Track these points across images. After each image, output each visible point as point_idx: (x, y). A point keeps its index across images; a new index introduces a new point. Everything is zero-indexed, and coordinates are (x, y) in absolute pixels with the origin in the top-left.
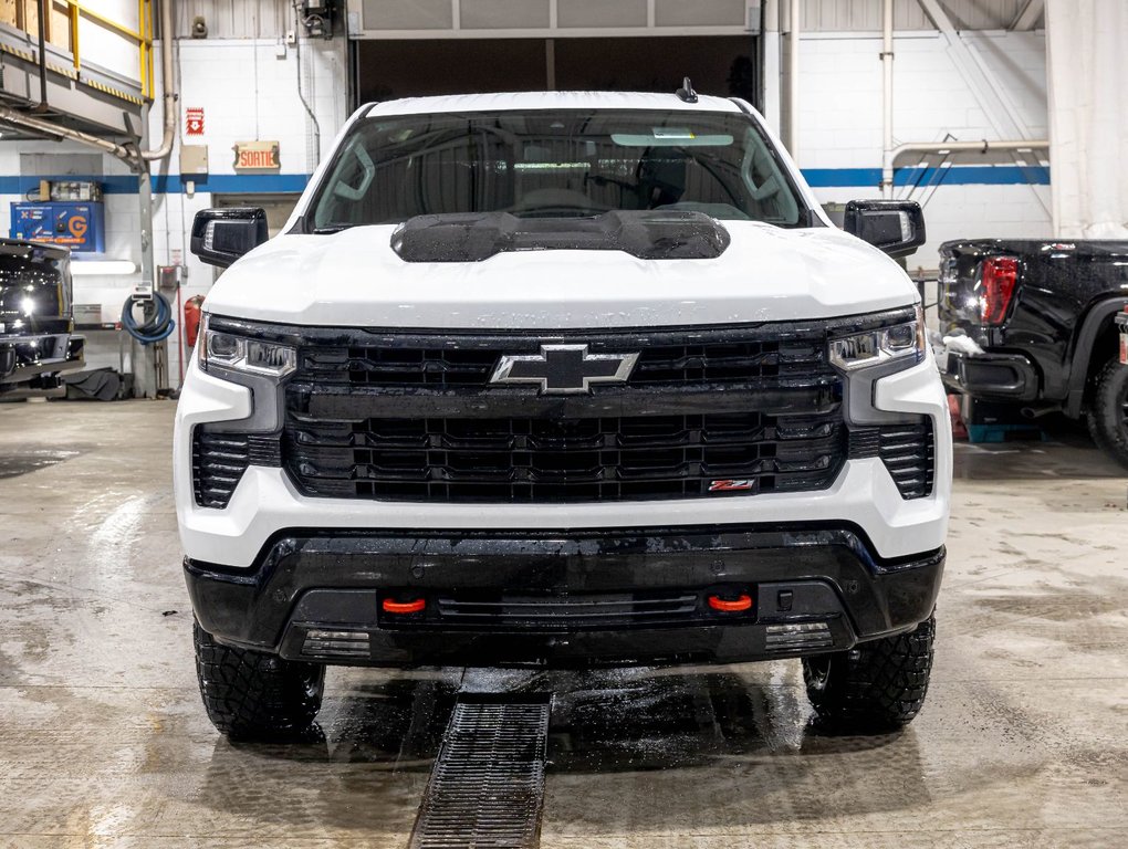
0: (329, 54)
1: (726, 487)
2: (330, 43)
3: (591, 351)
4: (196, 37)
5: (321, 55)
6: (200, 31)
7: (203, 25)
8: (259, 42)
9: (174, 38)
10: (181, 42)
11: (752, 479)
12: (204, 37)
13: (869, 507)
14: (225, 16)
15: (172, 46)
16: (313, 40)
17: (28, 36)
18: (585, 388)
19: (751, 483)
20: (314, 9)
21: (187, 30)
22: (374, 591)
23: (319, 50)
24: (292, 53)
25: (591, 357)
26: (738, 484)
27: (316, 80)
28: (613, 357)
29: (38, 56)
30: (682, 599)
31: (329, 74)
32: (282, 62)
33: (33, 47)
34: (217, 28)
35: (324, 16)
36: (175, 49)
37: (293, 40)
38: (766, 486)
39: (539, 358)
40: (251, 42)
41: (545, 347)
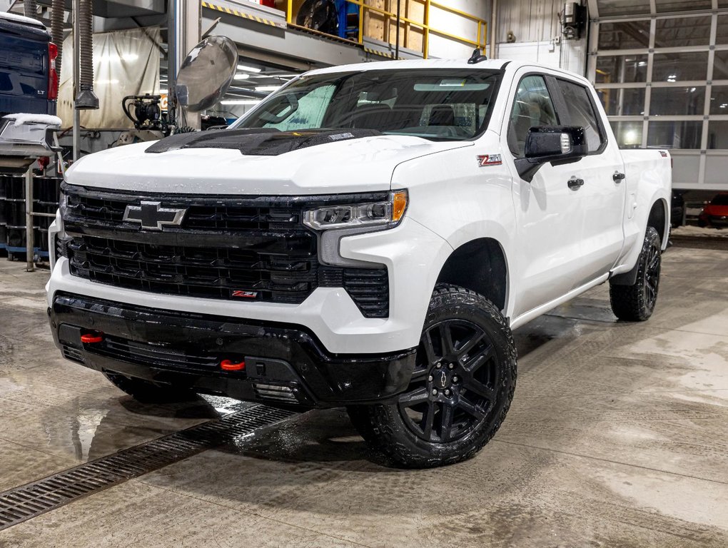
0: (578, 48)
1: (240, 295)
2: (579, 42)
3: (162, 206)
4: (508, 42)
5: (573, 49)
6: (511, 39)
7: (512, 35)
8: (541, 43)
9: (496, 43)
10: (500, 45)
11: (256, 291)
12: (513, 42)
13: (318, 318)
14: (525, 30)
15: (495, 48)
16: (570, 41)
17: (390, 45)
18: (159, 227)
19: (255, 294)
20: (569, 23)
21: (505, 40)
22: (79, 329)
23: (572, 46)
24: (557, 48)
25: (161, 210)
26: (248, 294)
27: (570, 63)
28: (172, 210)
29: (395, 55)
30: (208, 358)
31: (576, 60)
32: (551, 54)
33: (393, 51)
34: (520, 36)
35: (574, 27)
36: (497, 49)
37: (558, 41)
38: (266, 297)
39: (139, 208)
40: (536, 43)
41: (142, 202)
